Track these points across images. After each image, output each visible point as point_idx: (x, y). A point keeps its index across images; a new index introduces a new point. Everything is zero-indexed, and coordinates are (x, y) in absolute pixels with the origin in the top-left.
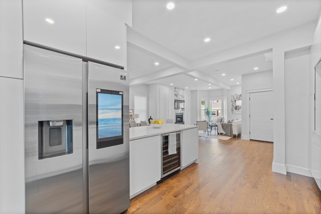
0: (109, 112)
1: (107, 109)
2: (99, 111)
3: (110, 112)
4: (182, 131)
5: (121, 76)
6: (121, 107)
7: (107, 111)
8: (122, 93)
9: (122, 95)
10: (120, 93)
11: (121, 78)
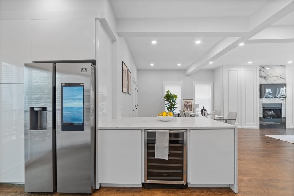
0: (71, 102)
1: (70, 99)
2: (64, 101)
3: (73, 102)
4: (190, 129)
5: (82, 69)
6: (82, 97)
7: (70, 101)
8: (83, 84)
9: (83, 86)
10: (81, 85)
11: (82, 71)
